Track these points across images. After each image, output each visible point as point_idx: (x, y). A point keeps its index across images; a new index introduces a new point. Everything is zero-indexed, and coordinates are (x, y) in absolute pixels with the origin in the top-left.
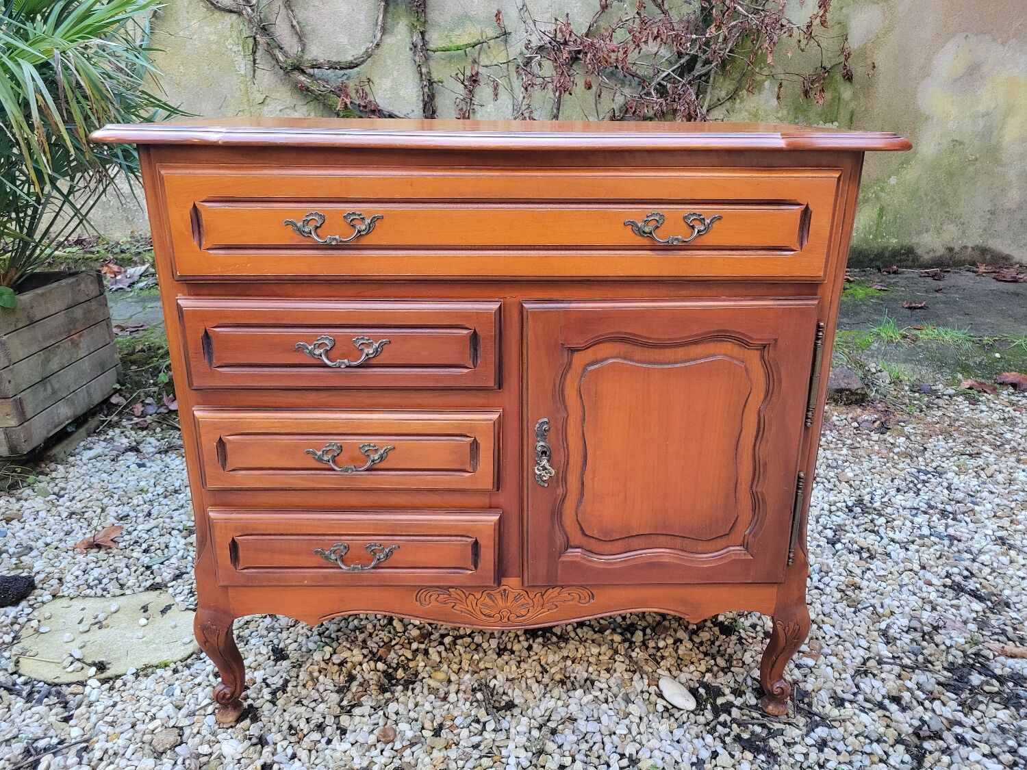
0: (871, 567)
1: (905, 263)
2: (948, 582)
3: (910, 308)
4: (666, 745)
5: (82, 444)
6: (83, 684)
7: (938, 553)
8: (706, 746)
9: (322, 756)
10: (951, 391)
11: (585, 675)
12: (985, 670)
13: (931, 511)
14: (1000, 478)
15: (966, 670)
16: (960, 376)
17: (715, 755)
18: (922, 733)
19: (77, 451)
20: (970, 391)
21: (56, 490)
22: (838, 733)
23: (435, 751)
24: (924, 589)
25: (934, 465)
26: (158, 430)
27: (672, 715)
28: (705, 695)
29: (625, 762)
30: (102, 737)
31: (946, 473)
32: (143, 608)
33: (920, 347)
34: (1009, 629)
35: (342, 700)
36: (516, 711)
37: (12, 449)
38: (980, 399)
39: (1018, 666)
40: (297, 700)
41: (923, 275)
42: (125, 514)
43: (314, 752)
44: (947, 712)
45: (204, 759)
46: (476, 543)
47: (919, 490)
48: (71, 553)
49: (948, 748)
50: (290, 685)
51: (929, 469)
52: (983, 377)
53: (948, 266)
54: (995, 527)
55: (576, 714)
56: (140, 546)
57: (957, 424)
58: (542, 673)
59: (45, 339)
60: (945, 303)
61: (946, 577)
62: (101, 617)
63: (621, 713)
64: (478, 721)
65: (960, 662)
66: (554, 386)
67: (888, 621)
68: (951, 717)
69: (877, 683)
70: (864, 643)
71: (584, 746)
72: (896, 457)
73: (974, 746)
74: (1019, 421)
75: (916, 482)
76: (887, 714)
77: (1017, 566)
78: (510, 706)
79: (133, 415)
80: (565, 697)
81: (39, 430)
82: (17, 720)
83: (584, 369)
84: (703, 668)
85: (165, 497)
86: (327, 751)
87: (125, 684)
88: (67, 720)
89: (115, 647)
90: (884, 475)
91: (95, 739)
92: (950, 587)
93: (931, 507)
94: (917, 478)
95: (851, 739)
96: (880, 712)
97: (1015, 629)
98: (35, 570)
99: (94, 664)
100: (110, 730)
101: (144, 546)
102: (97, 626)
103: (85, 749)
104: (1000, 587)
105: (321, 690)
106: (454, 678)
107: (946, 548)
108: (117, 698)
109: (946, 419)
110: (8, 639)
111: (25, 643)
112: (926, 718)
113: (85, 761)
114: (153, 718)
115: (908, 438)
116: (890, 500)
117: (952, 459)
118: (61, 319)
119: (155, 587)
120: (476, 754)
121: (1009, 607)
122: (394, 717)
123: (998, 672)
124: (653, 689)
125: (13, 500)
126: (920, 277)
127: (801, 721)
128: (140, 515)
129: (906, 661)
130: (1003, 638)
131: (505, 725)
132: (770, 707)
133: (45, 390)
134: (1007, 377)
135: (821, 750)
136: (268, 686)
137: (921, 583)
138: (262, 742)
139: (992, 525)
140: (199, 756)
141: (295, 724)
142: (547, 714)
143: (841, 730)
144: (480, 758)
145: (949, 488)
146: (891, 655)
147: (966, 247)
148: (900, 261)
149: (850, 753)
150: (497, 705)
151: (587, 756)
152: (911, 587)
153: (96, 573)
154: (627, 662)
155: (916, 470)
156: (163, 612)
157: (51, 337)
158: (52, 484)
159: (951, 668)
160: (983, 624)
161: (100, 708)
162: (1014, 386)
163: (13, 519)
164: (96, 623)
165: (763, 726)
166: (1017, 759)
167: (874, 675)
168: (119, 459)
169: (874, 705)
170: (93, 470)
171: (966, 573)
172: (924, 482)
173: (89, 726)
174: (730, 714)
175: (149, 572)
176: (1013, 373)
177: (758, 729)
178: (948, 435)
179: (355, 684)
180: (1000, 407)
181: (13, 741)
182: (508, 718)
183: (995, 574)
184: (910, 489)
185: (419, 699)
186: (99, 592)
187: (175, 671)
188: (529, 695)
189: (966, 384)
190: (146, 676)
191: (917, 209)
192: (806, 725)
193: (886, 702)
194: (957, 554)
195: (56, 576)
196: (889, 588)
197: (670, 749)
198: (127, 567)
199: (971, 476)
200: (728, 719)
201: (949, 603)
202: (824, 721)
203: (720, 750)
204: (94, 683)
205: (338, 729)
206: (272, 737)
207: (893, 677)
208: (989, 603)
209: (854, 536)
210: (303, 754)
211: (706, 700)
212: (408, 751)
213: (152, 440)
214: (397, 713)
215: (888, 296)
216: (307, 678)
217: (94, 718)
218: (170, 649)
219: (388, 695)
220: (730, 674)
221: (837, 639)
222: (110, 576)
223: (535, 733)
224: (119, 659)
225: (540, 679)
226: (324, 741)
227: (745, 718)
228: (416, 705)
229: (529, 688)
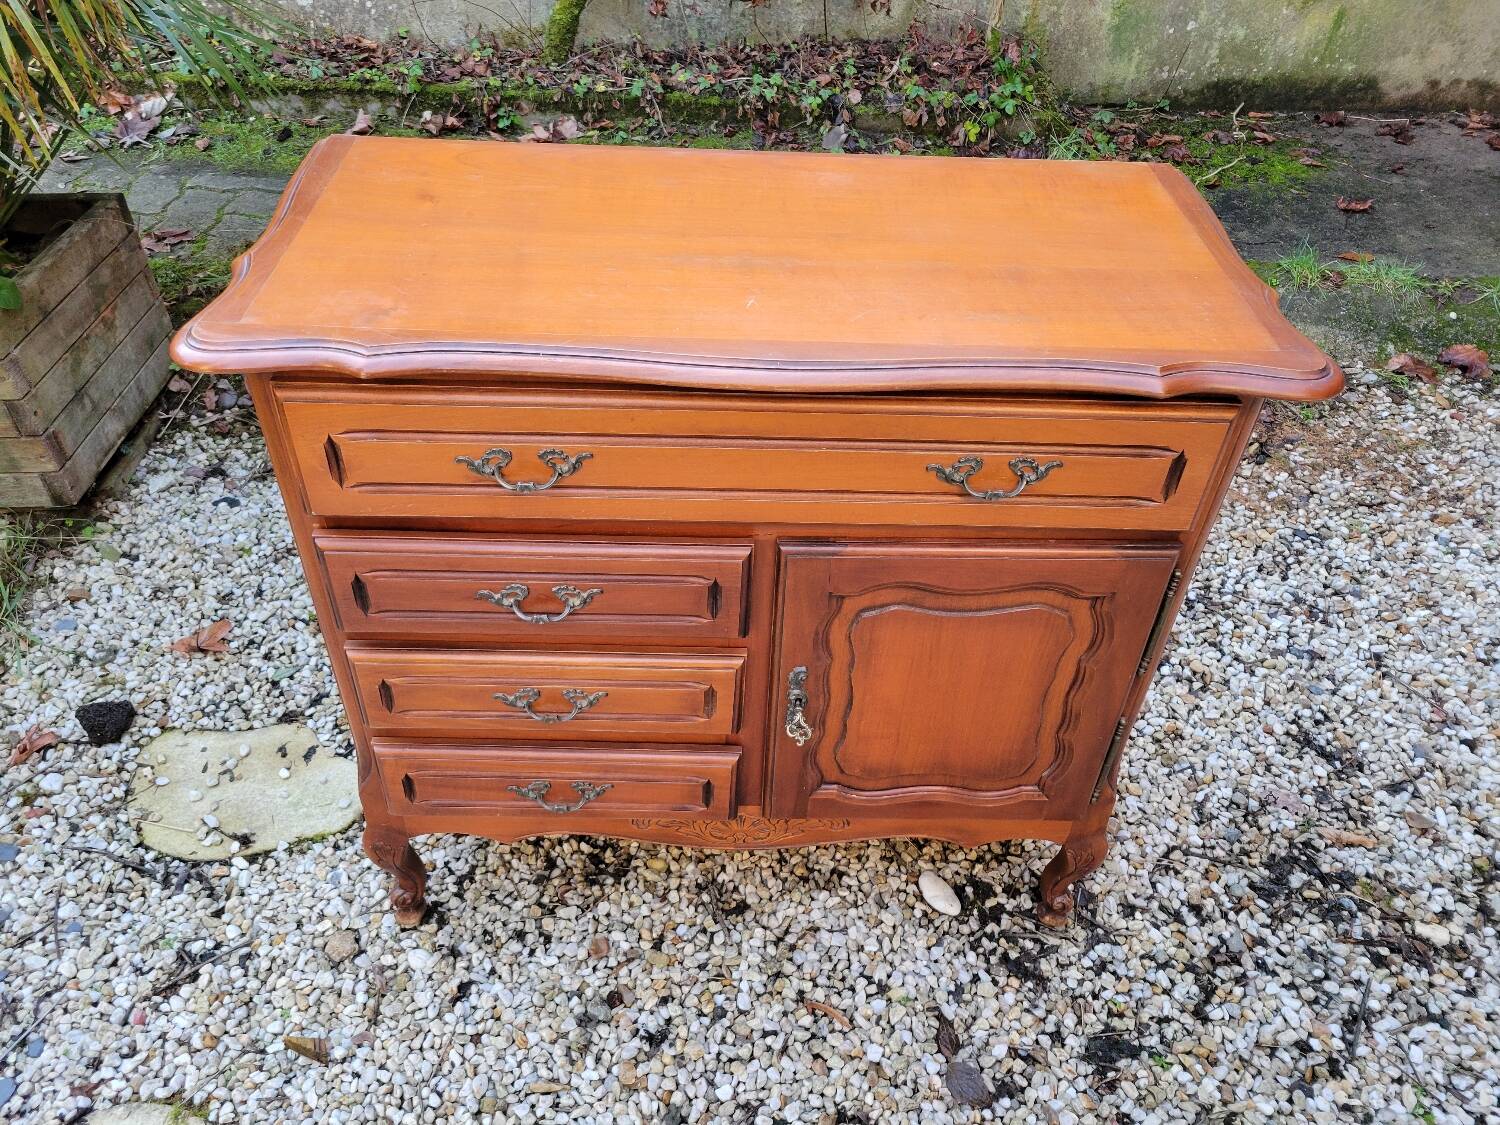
0: (1202, 704)
1: (1358, 105)
2: (1294, 729)
3: (1346, 211)
4: (921, 966)
5: (143, 462)
6: (226, 863)
7: (1291, 682)
8: (967, 966)
9: (525, 973)
10: (1372, 378)
11: (832, 865)
12: (1311, 866)
13: (1296, 609)
14: (1402, 548)
15: (1287, 867)
16: (1391, 348)
17: (976, 979)
18: (1218, 958)
19: (139, 475)
20: (1398, 378)
21: (126, 547)
22: (1120, 952)
23: (655, 970)
24: (1261, 740)
25: (1318, 523)
26: (245, 436)
27: (931, 921)
28: (972, 895)
29: (873, 989)
30: (264, 938)
31: (1331, 538)
32: (280, 750)
33: (1344, 297)
34: (1354, 803)
35: (542, 895)
36: (749, 915)
37: (56, 498)
38: (1410, 392)
39: (1352, 861)
40: (488, 893)
41: (1382, 130)
42: (227, 591)
43: (515, 967)
44: (1253, 928)
45: (389, 973)
46: (709, 783)
47: (1288, 567)
48: (168, 657)
49: (1244, 975)
50: (478, 871)
51: (1310, 530)
52: (1423, 350)
53: (1425, 111)
54: (1374, 637)
55: (819, 923)
56: (259, 648)
57: (1367, 442)
58: (779, 862)
59: (69, 333)
60: (1401, 198)
61: (1293, 722)
62: (230, 764)
63: (872, 921)
64: (704, 931)
65: (1283, 853)
66: (817, 634)
67: (1207, 790)
68: (1255, 934)
69: (1178, 885)
70: (1172, 825)
71: (828, 966)
72: (1268, 508)
73: (1274, 974)
74: (1454, 438)
75: (1287, 553)
76: (1183, 928)
77: (1386, 704)
78: (742, 908)
79: (205, 408)
80: (807, 901)
81: (86, 464)
82: (158, 914)
83: (858, 615)
84: (973, 856)
85: (276, 561)
86: (531, 966)
87: (278, 864)
88: (218, 914)
89: (256, 809)
90: (1245, 542)
91: (257, 942)
92: (1295, 738)
93: (1298, 601)
94: (1289, 546)
95: (1135, 962)
96: (1174, 926)
97: (1362, 803)
98: (129, 686)
99: (235, 837)
100: (271, 928)
101: (264, 650)
102: (227, 777)
103: (248, 956)
104: (1358, 737)
105: (516, 880)
106: (674, 867)
107: (1303, 672)
108: (273, 886)
109: (1353, 433)
110: (119, 792)
111: (142, 800)
112: (1226, 935)
113: (251, 972)
114: (322, 916)
115: (1292, 474)
116: (1246, 587)
117: (1343, 515)
118: (84, 293)
119: (288, 718)
120: (703, 977)
121: (1361, 770)
122: (605, 922)
123: (1325, 869)
124: (912, 888)
125: (71, 565)
126: (1377, 135)
127: (1081, 934)
128: (248, 593)
129: (1219, 853)
130: (1344, 816)
131: (736, 937)
132: (1047, 918)
133: (83, 407)
134: (1458, 353)
135: (1098, 974)
136: (451, 872)
137: (1260, 729)
138: (454, 953)
139: (1370, 633)
140: (382, 969)
141: (490, 928)
142: (786, 924)
143: (1126, 948)
144: (708, 981)
145: (1328, 568)
146: (1200, 842)
147: (1458, 81)
148: (1350, 101)
149: (1130, 979)
150: (726, 907)
151: (829, 978)
152: (1245, 738)
153: (208, 693)
154: (883, 846)
155: (1290, 532)
156: (308, 757)
157: (76, 326)
158: (118, 537)
159: (1271, 863)
160: (1323, 794)
161: (255, 898)
162: (1465, 369)
163: (79, 599)
164: (225, 772)
165: (1036, 941)
166: (1319, 994)
167: (1177, 872)
168: (201, 490)
169: (1169, 914)
170: (168, 510)
171: (1319, 716)
172: (1299, 553)
173: (246, 924)
174: (999, 923)
175: (276, 693)
176: (1469, 346)
177: (1029, 945)
178: (1347, 465)
179: (556, 872)
180: (1433, 409)
181: (161, 942)
182: (740, 927)
183: (1356, 716)
184: (1277, 564)
185: (634, 898)
186: (220, 724)
187: (336, 847)
188: (765, 895)
189: (1395, 363)
190: (302, 852)
191: (1397, 15)
192: (1087, 939)
193: (1184, 910)
194: (1314, 682)
195: (159, 696)
196: (1218, 738)
197: (925, 971)
198: (247, 682)
199: (1363, 544)
200: (997, 930)
201: (1288, 762)
202: (1109, 936)
203: (983, 975)
204: (240, 862)
205: (541, 934)
206: (465, 947)
207: (1198, 876)
208: (1337, 764)
209: (1188, 651)
210: (504, 971)
211: (973, 903)
212: (624, 971)
213: (239, 454)
214: (608, 915)
215: (1319, 179)
216: (498, 862)
217: (250, 912)
218: (326, 816)
219: (596, 889)
220: (1005, 864)
221: (1140, 815)
222: (228, 697)
223: (771, 950)
224: (264, 827)
225: (777, 870)
226: (526, 951)
227: (1016, 929)
228: (631, 905)
229: (763, 882)
